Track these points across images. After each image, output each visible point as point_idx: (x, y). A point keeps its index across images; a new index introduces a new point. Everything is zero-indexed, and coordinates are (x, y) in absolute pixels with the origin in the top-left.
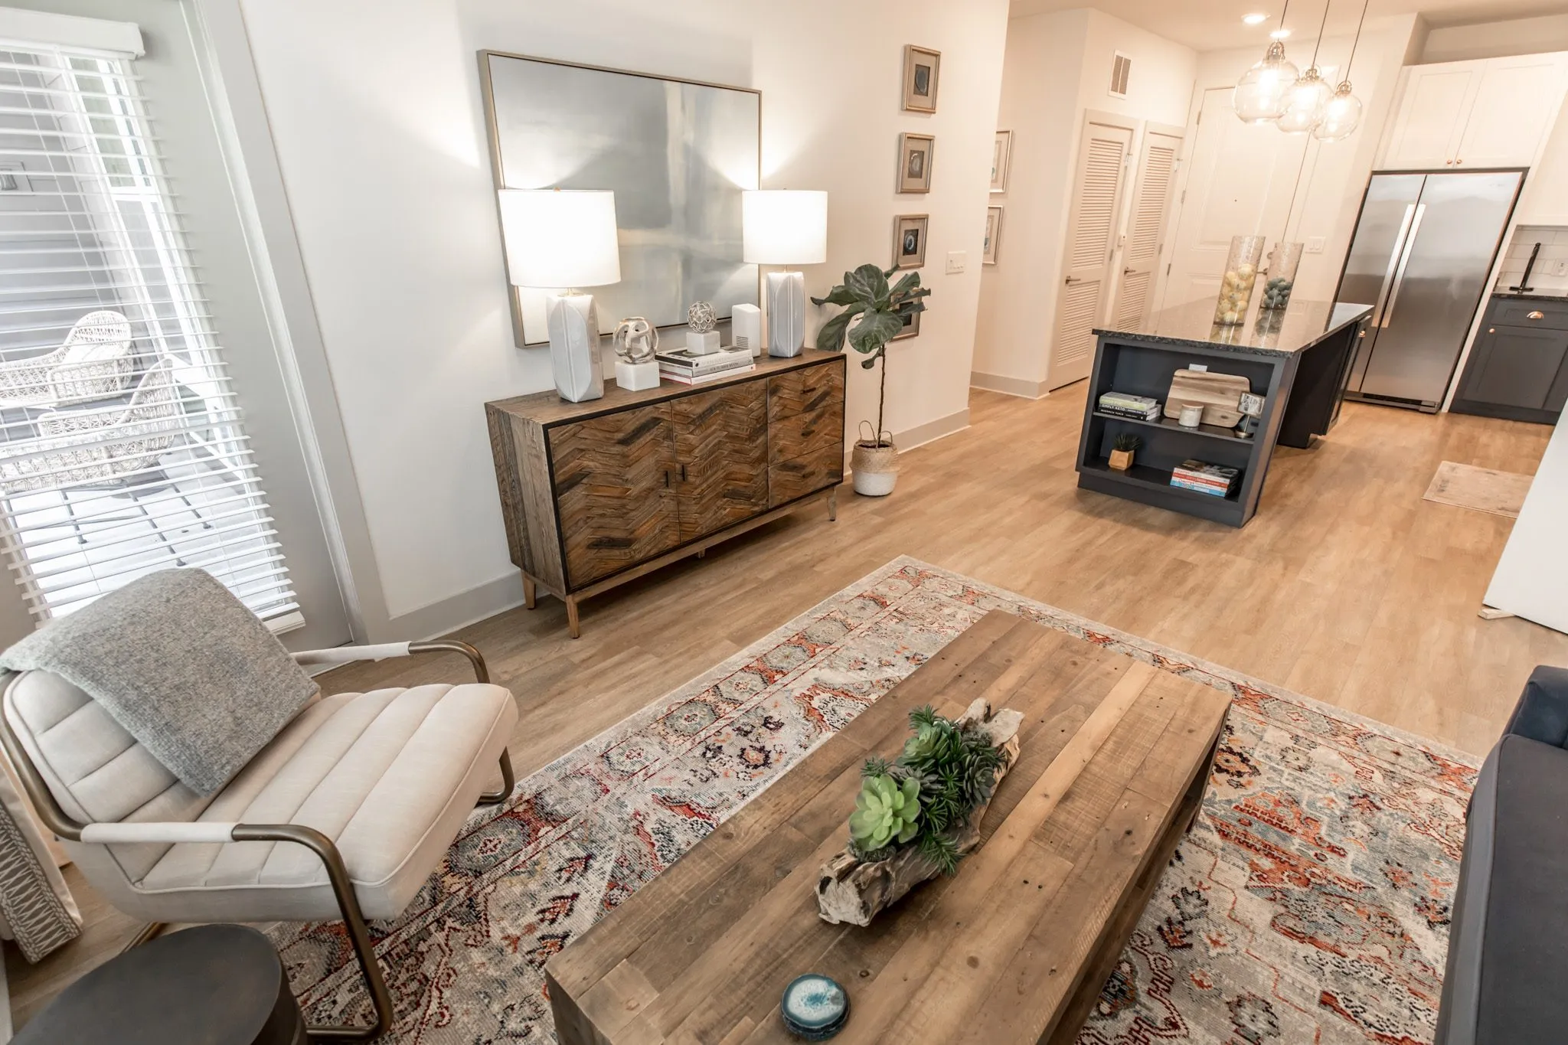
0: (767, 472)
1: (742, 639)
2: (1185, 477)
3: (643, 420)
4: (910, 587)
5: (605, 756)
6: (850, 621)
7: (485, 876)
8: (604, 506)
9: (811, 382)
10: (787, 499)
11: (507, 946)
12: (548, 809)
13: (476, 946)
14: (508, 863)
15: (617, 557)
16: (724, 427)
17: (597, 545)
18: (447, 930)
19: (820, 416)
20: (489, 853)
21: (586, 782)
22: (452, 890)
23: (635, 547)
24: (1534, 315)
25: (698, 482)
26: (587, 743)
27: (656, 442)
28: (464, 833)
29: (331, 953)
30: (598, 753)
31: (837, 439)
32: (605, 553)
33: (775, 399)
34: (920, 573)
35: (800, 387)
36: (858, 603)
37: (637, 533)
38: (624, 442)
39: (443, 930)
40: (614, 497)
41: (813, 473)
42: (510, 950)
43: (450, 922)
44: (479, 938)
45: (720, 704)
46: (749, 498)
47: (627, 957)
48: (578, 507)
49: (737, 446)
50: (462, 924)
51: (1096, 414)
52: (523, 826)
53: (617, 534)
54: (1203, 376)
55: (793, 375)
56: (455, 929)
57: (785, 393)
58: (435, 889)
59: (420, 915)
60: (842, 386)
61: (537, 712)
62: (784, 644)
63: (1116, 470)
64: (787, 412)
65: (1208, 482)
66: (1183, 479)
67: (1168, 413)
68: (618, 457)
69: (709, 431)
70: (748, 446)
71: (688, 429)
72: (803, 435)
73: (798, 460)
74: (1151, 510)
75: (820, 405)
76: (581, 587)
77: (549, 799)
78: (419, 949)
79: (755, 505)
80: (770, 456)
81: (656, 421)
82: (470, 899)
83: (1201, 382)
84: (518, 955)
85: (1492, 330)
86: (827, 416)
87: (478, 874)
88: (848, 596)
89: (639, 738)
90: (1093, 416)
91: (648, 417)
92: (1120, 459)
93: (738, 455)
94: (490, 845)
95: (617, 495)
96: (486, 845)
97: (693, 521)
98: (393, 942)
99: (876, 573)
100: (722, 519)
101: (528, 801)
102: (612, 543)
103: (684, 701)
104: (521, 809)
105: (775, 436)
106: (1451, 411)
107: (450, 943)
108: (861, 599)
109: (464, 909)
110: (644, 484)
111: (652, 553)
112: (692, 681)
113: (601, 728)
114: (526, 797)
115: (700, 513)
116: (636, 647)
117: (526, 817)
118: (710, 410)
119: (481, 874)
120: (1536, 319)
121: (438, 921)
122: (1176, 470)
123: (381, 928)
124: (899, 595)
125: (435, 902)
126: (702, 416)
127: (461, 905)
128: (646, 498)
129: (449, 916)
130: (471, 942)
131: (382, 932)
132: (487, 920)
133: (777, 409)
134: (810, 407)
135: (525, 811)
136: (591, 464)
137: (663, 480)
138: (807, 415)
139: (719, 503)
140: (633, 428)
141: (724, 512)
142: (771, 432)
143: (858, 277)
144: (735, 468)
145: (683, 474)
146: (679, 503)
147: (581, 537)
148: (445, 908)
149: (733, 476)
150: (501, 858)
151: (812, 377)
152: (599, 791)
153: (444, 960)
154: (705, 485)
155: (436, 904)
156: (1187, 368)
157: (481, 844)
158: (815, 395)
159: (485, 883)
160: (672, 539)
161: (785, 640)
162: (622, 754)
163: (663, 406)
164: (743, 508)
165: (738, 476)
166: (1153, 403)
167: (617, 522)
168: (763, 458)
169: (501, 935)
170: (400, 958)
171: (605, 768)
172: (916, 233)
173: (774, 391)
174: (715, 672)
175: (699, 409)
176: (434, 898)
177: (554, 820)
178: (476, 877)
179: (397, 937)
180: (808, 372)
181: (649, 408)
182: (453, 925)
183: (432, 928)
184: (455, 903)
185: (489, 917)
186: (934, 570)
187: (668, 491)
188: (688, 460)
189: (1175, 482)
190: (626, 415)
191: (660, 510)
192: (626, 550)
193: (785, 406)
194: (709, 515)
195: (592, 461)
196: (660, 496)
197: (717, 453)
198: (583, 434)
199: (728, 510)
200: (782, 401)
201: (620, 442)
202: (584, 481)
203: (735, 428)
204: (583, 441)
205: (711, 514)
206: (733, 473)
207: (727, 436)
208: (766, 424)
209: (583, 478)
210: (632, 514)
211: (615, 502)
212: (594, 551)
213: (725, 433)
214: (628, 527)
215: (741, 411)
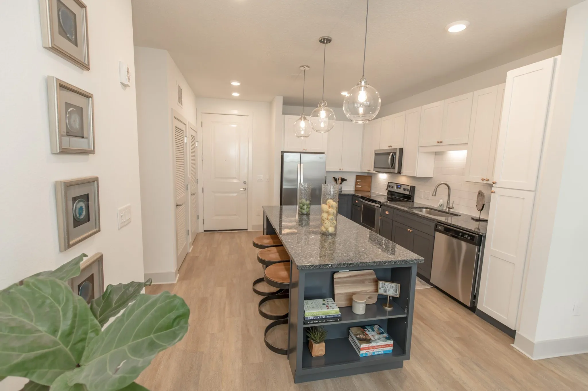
2: (368, 348)
51: (305, 326)
54: (349, 274)
63: (318, 358)
66: (366, 350)
83: (351, 279)
92: (319, 349)
122: (361, 346)
166: (331, 301)
189: (363, 354)
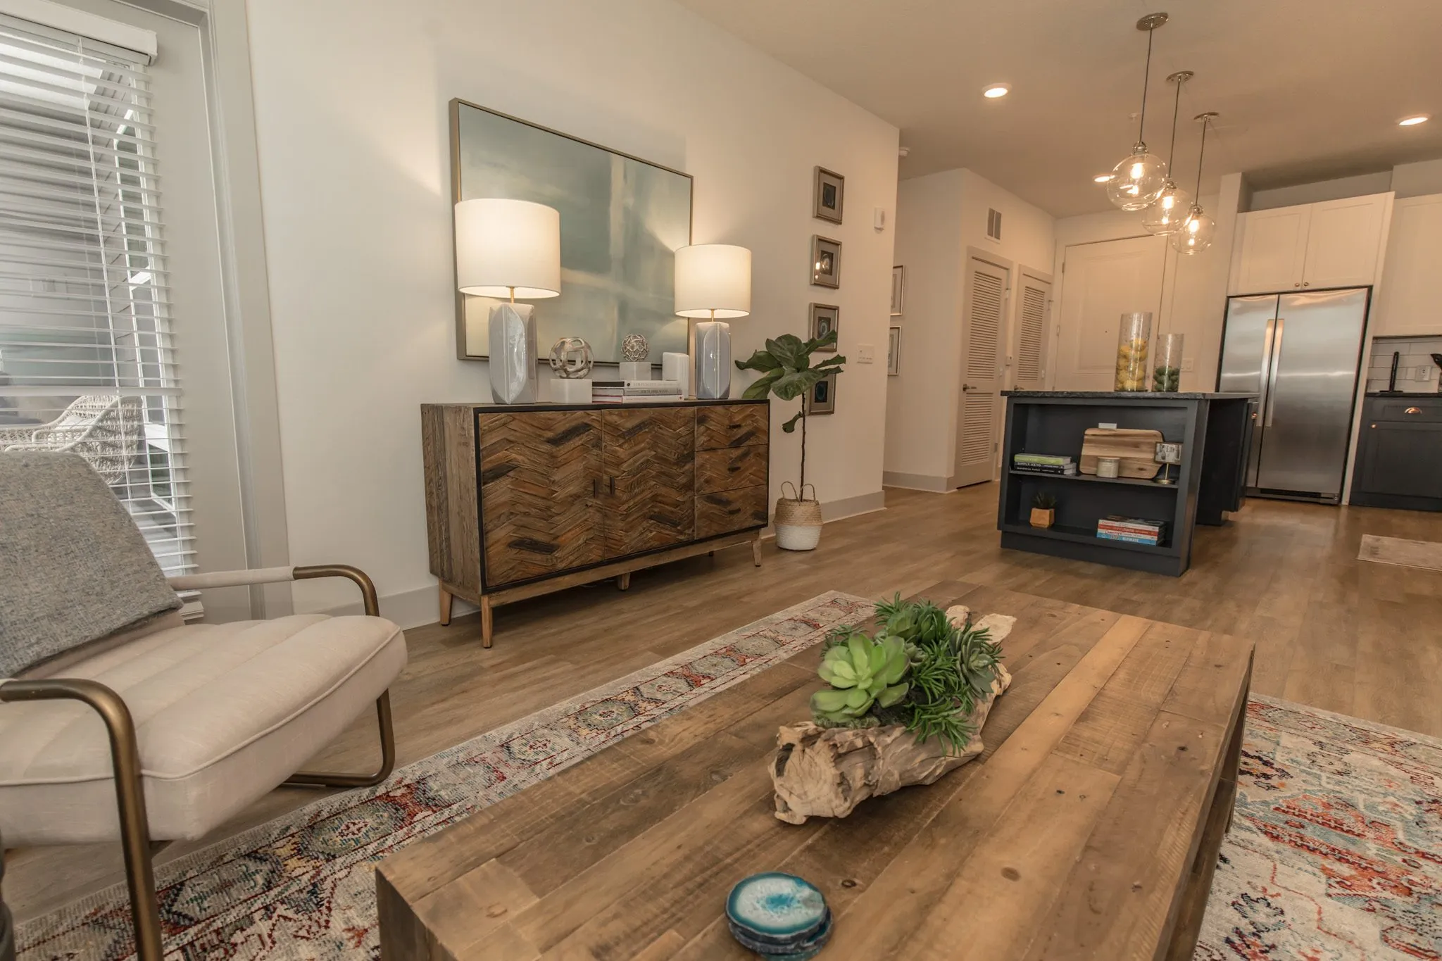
0: (693, 501)
1: (666, 651)
2: (1112, 528)
3: (573, 424)
4: (843, 614)
5: (506, 746)
6: (780, 638)
7: (339, 861)
8: (531, 505)
9: (737, 419)
10: (712, 533)
11: (349, 940)
12: (431, 794)
13: (308, 939)
14: (371, 848)
15: (538, 562)
16: (653, 447)
17: (519, 544)
18: (275, 916)
19: (745, 455)
20: (350, 836)
21: (480, 770)
22: (294, 874)
23: (557, 554)
24: (1411, 410)
25: (625, 497)
26: (487, 734)
27: (584, 448)
28: (325, 814)
29: (115, 942)
30: (498, 743)
31: (761, 481)
32: (526, 555)
33: (702, 428)
34: (852, 604)
35: (727, 422)
36: (788, 625)
37: (559, 540)
38: (556, 441)
39: (270, 918)
40: (539, 497)
41: (738, 511)
42: (352, 944)
43: (281, 909)
44: (314, 929)
45: (640, 703)
46: (675, 525)
47: (497, 856)
48: (503, 499)
49: (665, 469)
50: (297, 912)
51: (1012, 472)
52: (397, 809)
53: (539, 537)
54: (1113, 432)
55: (719, 409)
56: (285, 918)
57: (712, 425)
58: (273, 872)
59: (245, 901)
60: (766, 429)
61: (436, 707)
62: (711, 655)
63: (1039, 528)
64: (713, 444)
65: (1136, 531)
66: (1109, 529)
67: (1083, 469)
68: (546, 456)
69: (638, 448)
70: (674, 470)
71: (617, 441)
72: (729, 469)
73: (724, 494)
74: (1081, 564)
75: (747, 444)
76: (499, 588)
77: (433, 785)
78: (233, 940)
79: (681, 533)
80: (696, 486)
81: (586, 427)
82: (314, 885)
83: (1113, 438)
84: (361, 950)
85: (1374, 426)
86: (752, 455)
87: (331, 857)
88: (778, 619)
89: (546, 731)
90: (1011, 475)
91: (580, 421)
92: (1041, 517)
93: (664, 478)
94: (353, 828)
95: (544, 496)
96: (348, 828)
97: (618, 538)
98: (200, 931)
99: (806, 603)
100: (648, 541)
101: (408, 786)
102: (534, 546)
103: (600, 700)
104: (398, 793)
105: (702, 466)
106: (1351, 503)
107: (275, 934)
108: (792, 622)
109: (304, 895)
110: (573, 489)
111: (575, 564)
112: (610, 684)
113: (504, 722)
114: (407, 782)
115: (626, 531)
116: (552, 656)
117: (404, 800)
118: (640, 427)
119: (334, 857)
120: (1414, 414)
121: (266, 908)
122: (1101, 522)
123: (191, 914)
124: (831, 619)
125: (269, 886)
126: (633, 431)
127: (301, 891)
128: (572, 504)
129: (283, 903)
130: (303, 933)
131: (191, 919)
132: (329, 909)
133: (703, 439)
134: (737, 444)
135: (403, 795)
136: (520, 458)
137: (591, 489)
138: (732, 451)
139: (645, 524)
140: (563, 429)
141: (651, 535)
142: (698, 460)
143: (779, 343)
144: (663, 490)
145: (612, 486)
146: (606, 515)
147: (501, 533)
148: (281, 893)
149: (660, 498)
150: (363, 841)
151: (738, 415)
152: (493, 778)
153: (261, 954)
154: (631, 503)
155: (270, 889)
156: (1096, 426)
157: (343, 827)
158: (740, 433)
159: (337, 868)
160: (595, 556)
161: (711, 652)
162: (525, 745)
163: (595, 414)
164: (669, 533)
165: (664, 499)
166: (1068, 460)
167: (540, 524)
168: (689, 486)
169: (344, 927)
170: (204, 950)
171: (504, 756)
172: (828, 320)
173: (701, 420)
174: (635, 677)
175: (629, 424)
176: (270, 882)
177: (436, 805)
178: (328, 860)
179: (210, 924)
180: (734, 409)
181: (579, 413)
182: (285, 913)
183: (257, 916)
184: (294, 888)
185: (333, 905)
186: (866, 601)
187: (595, 501)
188: (617, 473)
189: (1101, 534)
190: (557, 415)
191: (586, 520)
192: (549, 557)
193: (712, 438)
194: (635, 535)
195: (521, 454)
196: (587, 505)
197: (645, 472)
198: (513, 425)
199: (654, 533)
200: (709, 431)
201: (549, 441)
202: (511, 474)
203: (663, 450)
204: (513, 432)
205: (637, 534)
206: (660, 495)
207: (655, 457)
208: (693, 452)
209: (510, 471)
210: (557, 518)
211: (540, 503)
212: (514, 551)
213: (654, 453)
214: (552, 532)
215: (669, 434)
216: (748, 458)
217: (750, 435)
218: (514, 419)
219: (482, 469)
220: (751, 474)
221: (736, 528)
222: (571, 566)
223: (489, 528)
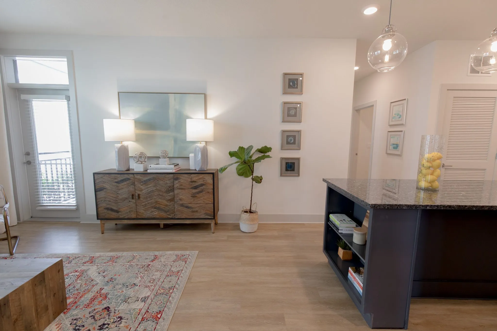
0: (174, 205)
3: (124, 178)
8: (110, 199)
9: (194, 179)
10: (183, 217)
15: (114, 214)
16: (155, 186)
23: (120, 213)
25: (144, 201)
27: (128, 185)
31: (210, 202)
32: (110, 212)
33: (177, 182)
34: (185, 259)
35: (190, 180)
37: (121, 210)
40: (113, 197)
41: (197, 211)
46: (166, 212)
48: (102, 197)
49: (161, 193)
51: (327, 222)
53: (115, 208)
55: (185, 175)
57: (182, 181)
60: (212, 183)
62: (111, 256)
64: (183, 187)
66: (351, 276)
68: (115, 186)
69: (149, 186)
70: (165, 194)
71: (140, 184)
72: (191, 196)
73: (189, 205)
75: (200, 188)
79: (169, 215)
80: (175, 200)
81: (129, 179)
86: (204, 192)
91: (127, 177)
92: (341, 252)
93: (160, 196)
95: (115, 197)
97: (142, 212)
102: (113, 210)
105: (178, 194)
108: (154, 256)
110: (124, 196)
111: (126, 217)
115: (144, 211)
118: (149, 180)
124: (162, 261)
126: (146, 181)
128: (124, 200)
133: (178, 185)
134: (196, 188)
137: (131, 197)
138: (194, 190)
139: (153, 210)
140: (120, 179)
141: (155, 214)
142: (176, 192)
144: (160, 200)
145: (139, 197)
146: (136, 205)
147: (102, 205)
149: (158, 203)
154: (147, 203)
158: (197, 184)
160: (134, 216)
163: (132, 175)
164: (164, 215)
165: (160, 203)
167: (114, 204)
168: (172, 200)
173: (177, 179)
175: (145, 179)
180: (193, 175)
181: (126, 175)
187: (133, 200)
188: (140, 193)
190: (119, 176)
191: (130, 205)
192: (117, 214)
193: (181, 185)
194: (148, 213)
195: (107, 185)
196: (130, 201)
197: (152, 194)
198: (105, 177)
199: (156, 213)
200: (180, 183)
201: (116, 182)
202: (104, 190)
203: (159, 187)
204: (104, 179)
205: (150, 212)
206: (158, 202)
207: (156, 189)
208: (174, 189)
209: (104, 189)
210: (119, 204)
211: (114, 199)
212: (106, 210)
213: (156, 188)
214: (118, 207)
215: (162, 183)
216: (202, 193)
217: (202, 185)
218: (105, 176)
219: (96, 188)
220: (203, 199)
221: (196, 217)
222: (125, 218)
223: (98, 203)
